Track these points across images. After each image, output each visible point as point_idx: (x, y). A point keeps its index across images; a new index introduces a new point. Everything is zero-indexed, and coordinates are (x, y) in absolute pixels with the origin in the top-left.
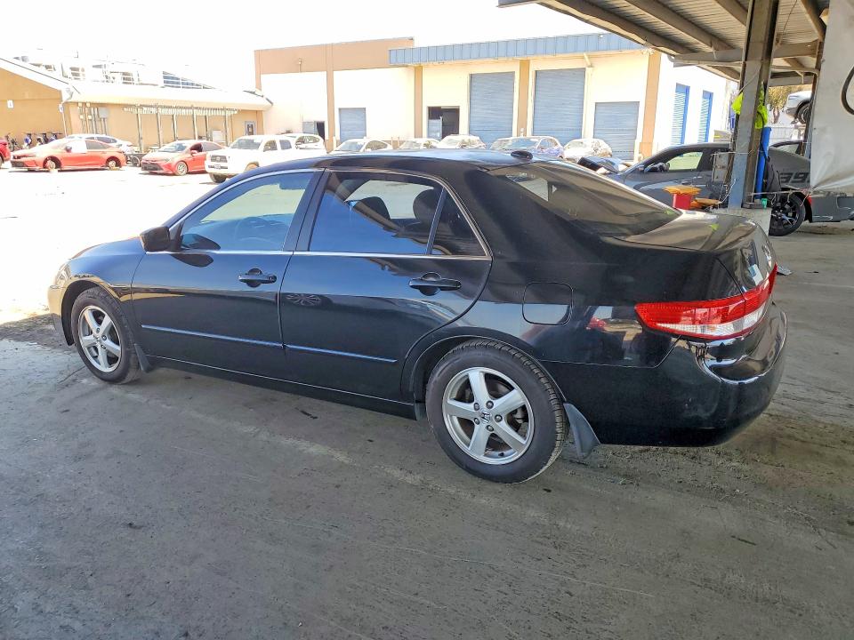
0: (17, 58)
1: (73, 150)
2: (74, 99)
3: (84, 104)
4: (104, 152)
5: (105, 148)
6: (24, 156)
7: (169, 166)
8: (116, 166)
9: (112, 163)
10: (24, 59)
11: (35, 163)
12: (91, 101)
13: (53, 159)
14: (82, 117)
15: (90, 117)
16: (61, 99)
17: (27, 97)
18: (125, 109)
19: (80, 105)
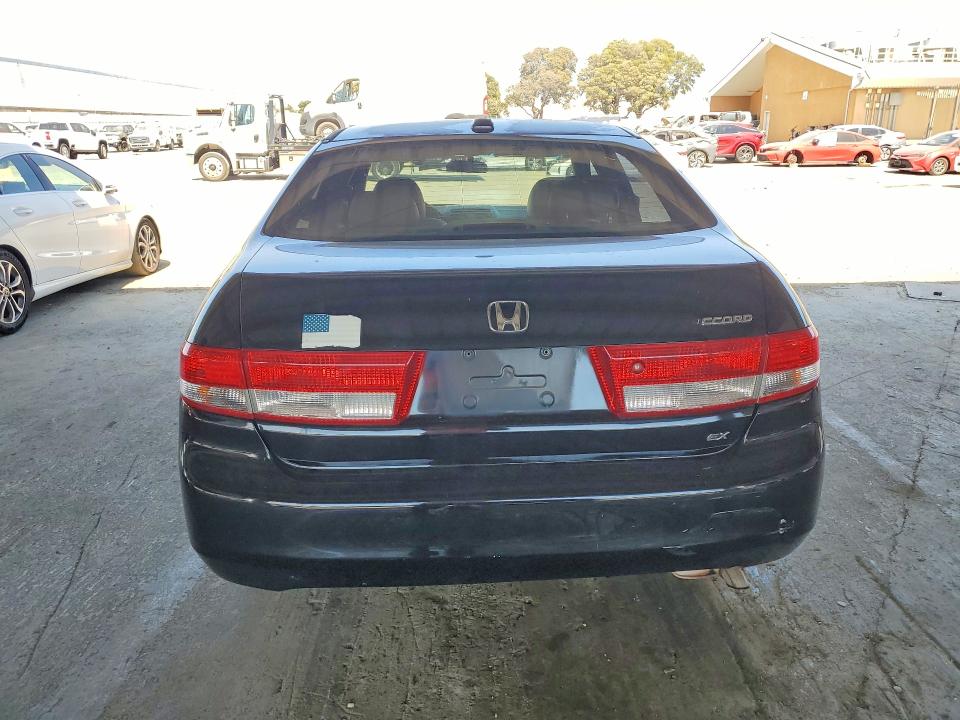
0: (825, 45)
1: (819, 144)
2: (864, 85)
3: (875, 90)
4: (855, 146)
5: (858, 141)
6: (769, 150)
7: (921, 163)
8: (867, 161)
9: (863, 159)
10: (831, 45)
11: (777, 157)
12: (883, 86)
13: (797, 153)
14: (868, 105)
15: (877, 105)
16: (850, 87)
17: (821, 87)
18: (918, 93)
19: (870, 91)
